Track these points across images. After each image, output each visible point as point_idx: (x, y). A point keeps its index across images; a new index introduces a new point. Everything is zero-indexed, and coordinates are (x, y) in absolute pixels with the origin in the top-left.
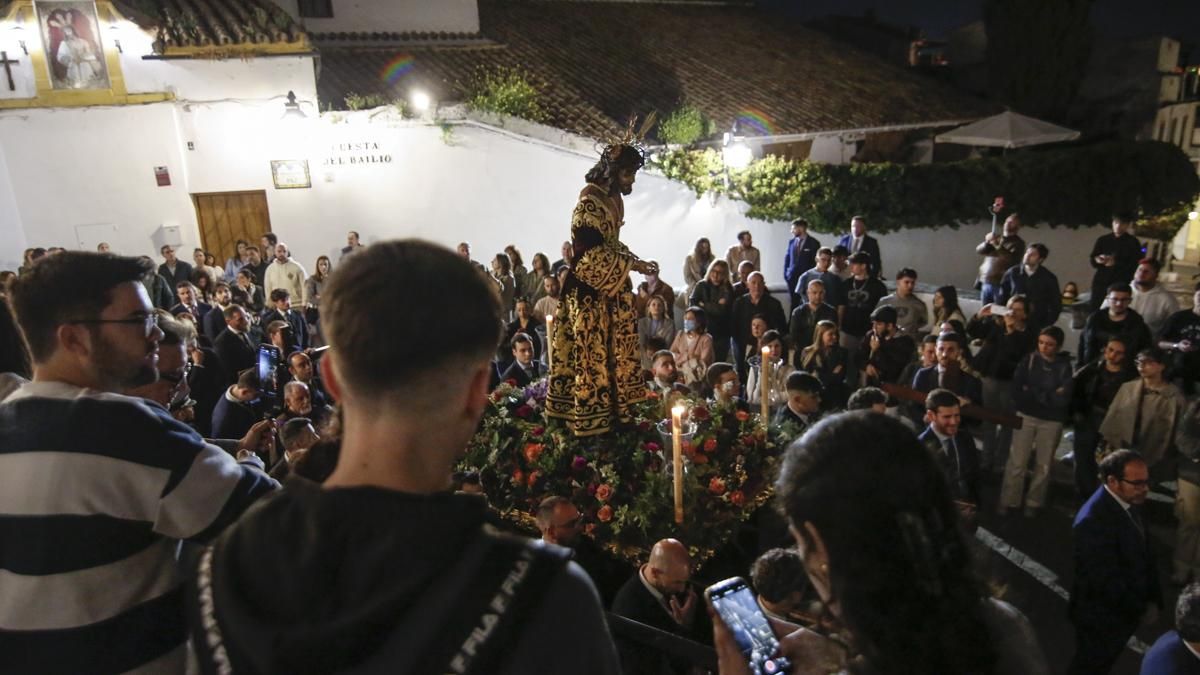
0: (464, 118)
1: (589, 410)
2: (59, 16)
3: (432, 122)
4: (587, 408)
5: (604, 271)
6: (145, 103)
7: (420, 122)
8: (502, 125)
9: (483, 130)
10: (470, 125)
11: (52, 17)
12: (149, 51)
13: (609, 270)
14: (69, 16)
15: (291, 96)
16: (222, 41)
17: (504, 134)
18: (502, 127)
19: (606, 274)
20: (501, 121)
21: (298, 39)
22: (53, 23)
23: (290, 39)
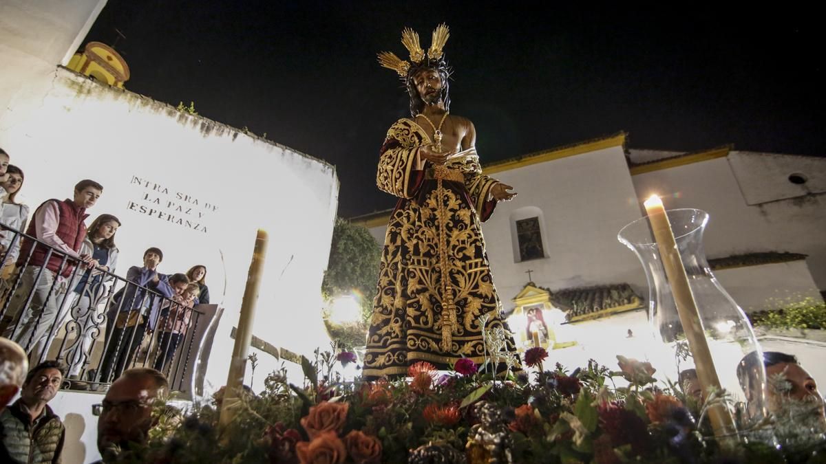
0: (764, 335)
1: (379, 341)
2: (531, 312)
3: (733, 340)
4: (376, 338)
5: (389, 167)
6: (564, 347)
7: (725, 340)
8: (804, 336)
9: (786, 342)
10: (771, 340)
11: (529, 313)
12: (564, 320)
13: (393, 166)
14: (535, 311)
15: (630, 332)
16: (595, 310)
17: (807, 343)
18: (804, 338)
19: (392, 171)
20: (803, 334)
21: (634, 302)
22: (529, 315)
23: (630, 302)
